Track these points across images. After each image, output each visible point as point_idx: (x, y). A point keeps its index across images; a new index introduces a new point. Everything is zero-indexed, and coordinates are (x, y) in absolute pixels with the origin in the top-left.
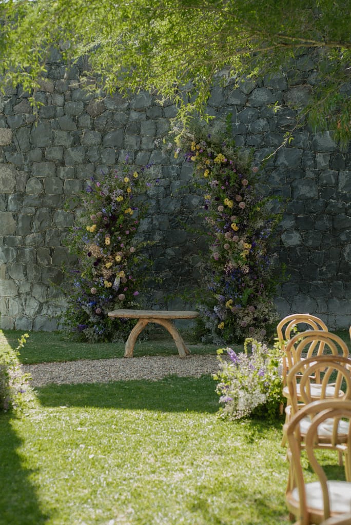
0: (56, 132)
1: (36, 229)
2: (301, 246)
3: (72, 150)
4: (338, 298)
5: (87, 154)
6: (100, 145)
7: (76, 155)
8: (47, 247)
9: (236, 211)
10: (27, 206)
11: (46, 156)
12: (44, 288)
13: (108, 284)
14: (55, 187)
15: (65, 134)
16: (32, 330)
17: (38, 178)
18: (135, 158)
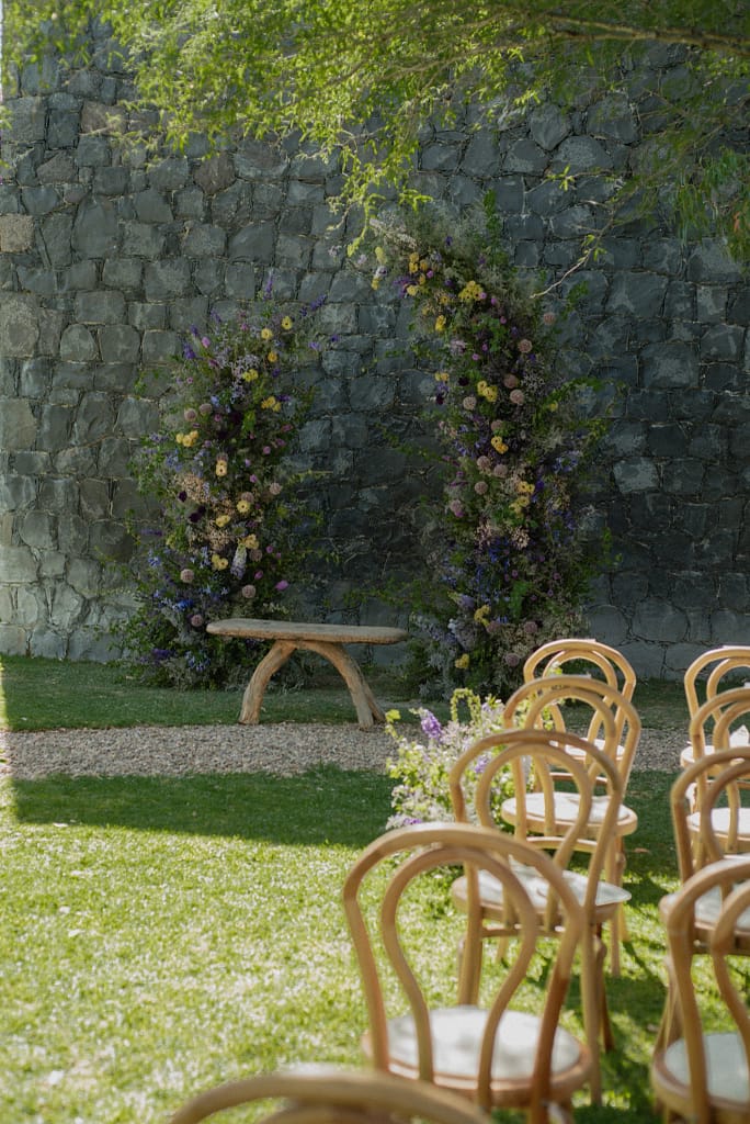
0: (128, 225)
1: (80, 438)
2: (656, 491)
3: (162, 266)
4: (734, 610)
5: (194, 274)
6: (224, 255)
7: (170, 277)
8: (102, 479)
9: (504, 410)
10: (61, 387)
11: (106, 276)
12: (94, 567)
13: (220, 563)
14: (121, 347)
15: (147, 229)
16: (65, 660)
17: (86, 327)
18: (298, 288)
